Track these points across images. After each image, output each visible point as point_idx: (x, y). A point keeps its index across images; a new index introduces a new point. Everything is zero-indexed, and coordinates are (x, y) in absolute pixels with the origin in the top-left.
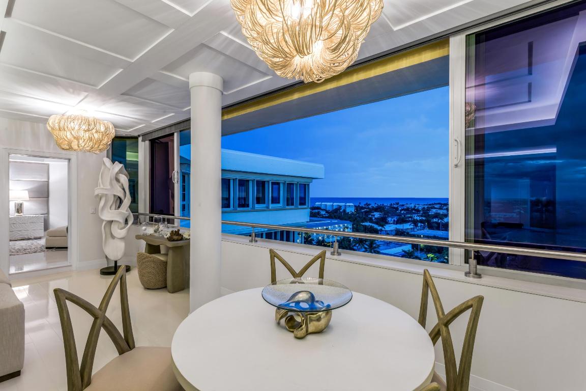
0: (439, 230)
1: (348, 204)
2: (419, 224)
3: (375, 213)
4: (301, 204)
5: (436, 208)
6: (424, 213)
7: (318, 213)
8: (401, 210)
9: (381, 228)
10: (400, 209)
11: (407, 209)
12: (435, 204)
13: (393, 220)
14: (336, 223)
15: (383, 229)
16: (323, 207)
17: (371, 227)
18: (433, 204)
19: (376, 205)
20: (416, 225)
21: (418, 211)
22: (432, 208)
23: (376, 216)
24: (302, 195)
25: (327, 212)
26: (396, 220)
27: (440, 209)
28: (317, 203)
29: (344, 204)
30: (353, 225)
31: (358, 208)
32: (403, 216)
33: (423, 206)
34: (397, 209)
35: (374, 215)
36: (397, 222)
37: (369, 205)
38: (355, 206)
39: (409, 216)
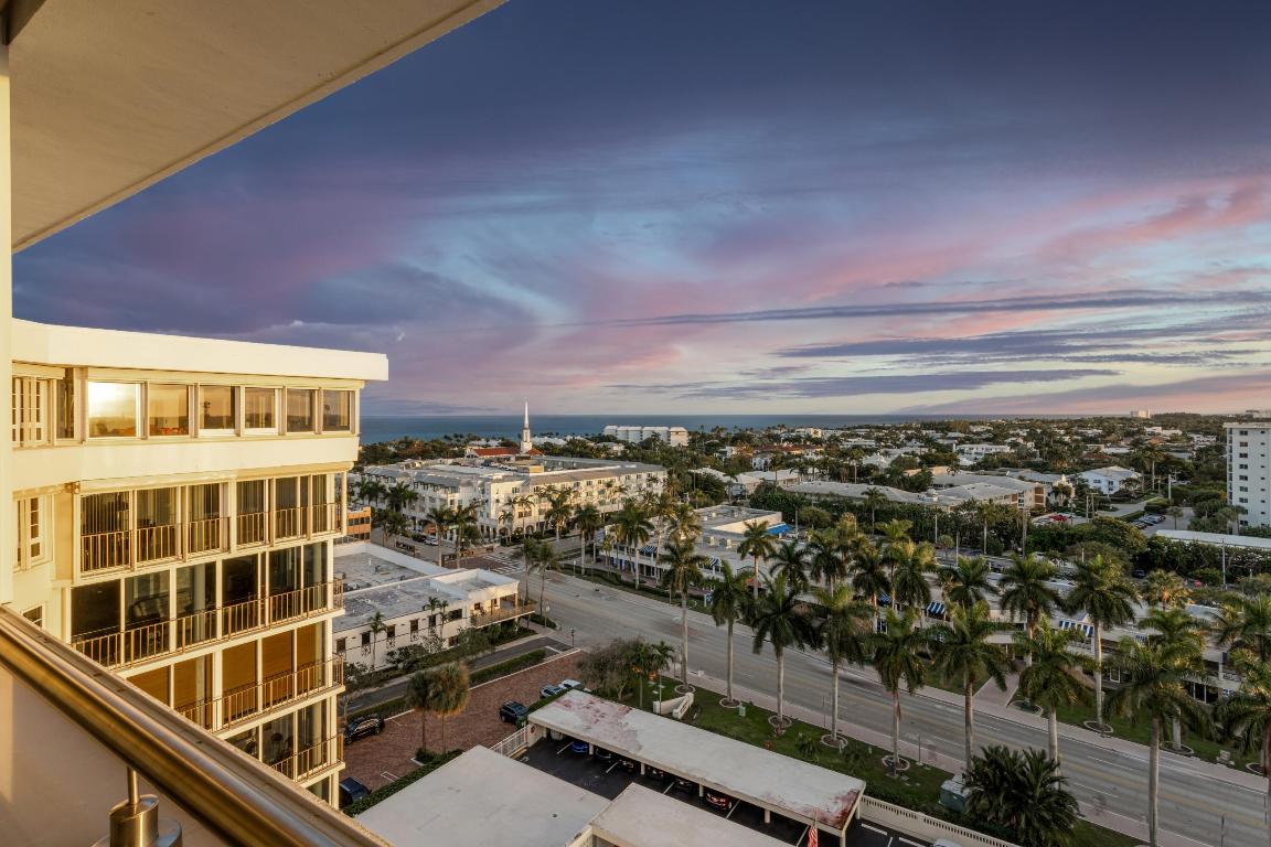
1: (673, 429)
2: (811, 470)
3: (728, 448)
5: (858, 436)
6: (829, 446)
7: (605, 449)
8: (784, 441)
10: (784, 438)
11: (797, 439)
12: (861, 427)
14: (633, 471)
15: (735, 481)
16: (620, 437)
17: (709, 477)
18: (855, 428)
19: (737, 431)
20: (803, 471)
23: (729, 455)
25: (628, 446)
26: (769, 461)
27: (867, 437)
28: (608, 428)
29: (666, 429)
30: (671, 474)
31: (696, 438)
32: (785, 453)
33: (831, 432)
34: (777, 438)
35: (725, 453)
37: (722, 430)
38: (690, 433)
39: (798, 452)
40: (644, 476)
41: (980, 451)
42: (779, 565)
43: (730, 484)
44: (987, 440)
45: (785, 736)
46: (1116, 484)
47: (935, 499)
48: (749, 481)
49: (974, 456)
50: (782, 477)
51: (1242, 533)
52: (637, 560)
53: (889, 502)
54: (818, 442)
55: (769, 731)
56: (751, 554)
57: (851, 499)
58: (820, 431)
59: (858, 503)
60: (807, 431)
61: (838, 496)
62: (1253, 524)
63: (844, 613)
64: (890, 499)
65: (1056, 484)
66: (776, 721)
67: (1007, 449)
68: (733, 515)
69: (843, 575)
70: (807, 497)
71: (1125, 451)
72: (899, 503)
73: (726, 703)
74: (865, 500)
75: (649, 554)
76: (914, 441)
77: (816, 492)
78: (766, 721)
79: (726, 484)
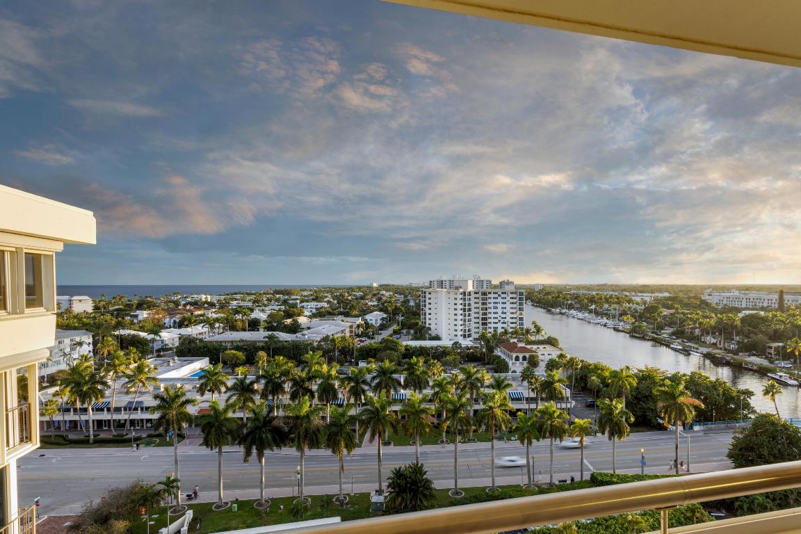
1: (75, 298)
2: (217, 325)
3: (137, 312)
4: (30, 304)
6: (221, 307)
8: (185, 305)
9: (152, 336)
10: (183, 302)
11: (194, 303)
12: (236, 294)
13: (172, 321)
15: (158, 338)
17: (134, 336)
18: (231, 294)
20: (212, 326)
22: (232, 299)
23: (141, 318)
24: (31, 283)
26: (178, 320)
27: (243, 300)
30: (93, 336)
31: (100, 305)
32: (189, 314)
33: (218, 298)
35: (136, 316)
36: (180, 325)
39: (199, 313)
40: (67, 341)
41: (312, 306)
42: (232, 396)
43: (153, 340)
44: (313, 300)
45: (271, 512)
46: (379, 321)
47: (306, 337)
48: (169, 336)
49: (310, 310)
50: (194, 331)
51: (430, 339)
52: (92, 416)
53: (280, 342)
54: (212, 305)
55: (258, 514)
56: (209, 391)
57: (255, 342)
58: (209, 297)
59: (261, 344)
60: (199, 296)
61: (246, 341)
62: (433, 335)
63: (307, 416)
64: (281, 339)
65: (358, 323)
66: (260, 504)
67: (326, 305)
68: (169, 365)
69: (284, 392)
70: (224, 344)
71: (375, 303)
72: (286, 342)
73: (218, 507)
74: (266, 342)
75: (102, 410)
76: (273, 302)
77: (230, 339)
78: (253, 508)
79: (150, 340)
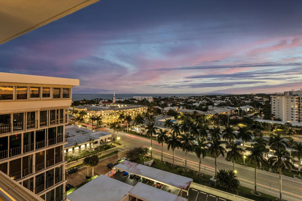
0: (190, 109)
5: (192, 99)
6: (185, 101)
7: (133, 102)
9: (162, 109)
10: (175, 99)
11: (178, 99)
12: (192, 97)
13: (170, 105)
14: (140, 107)
16: (137, 99)
19: (164, 98)
20: (179, 107)
21: (183, 100)
22: (190, 99)
23: (162, 103)
25: (139, 101)
27: (194, 99)
28: (134, 97)
29: (148, 97)
30: (148, 108)
31: (155, 99)
32: (175, 103)
33: (186, 98)
34: (173, 99)
36: (172, 106)
37: (161, 97)
38: (153, 98)
39: (178, 102)
44: (220, 99)
48: (167, 109)
49: (217, 103)
56: (167, 126)
57: (190, 113)
58: (183, 98)
60: (180, 97)
61: (187, 112)
62: (276, 118)
64: (199, 113)
65: (235, 109)
66: (173, 166)
67: (225, 102)
68: (163, 117)
71: (250, 102)
73: (161, 162)
74: (193, 113)
75: (143, 127)
76: (204, 100)
78: (170, 166)
